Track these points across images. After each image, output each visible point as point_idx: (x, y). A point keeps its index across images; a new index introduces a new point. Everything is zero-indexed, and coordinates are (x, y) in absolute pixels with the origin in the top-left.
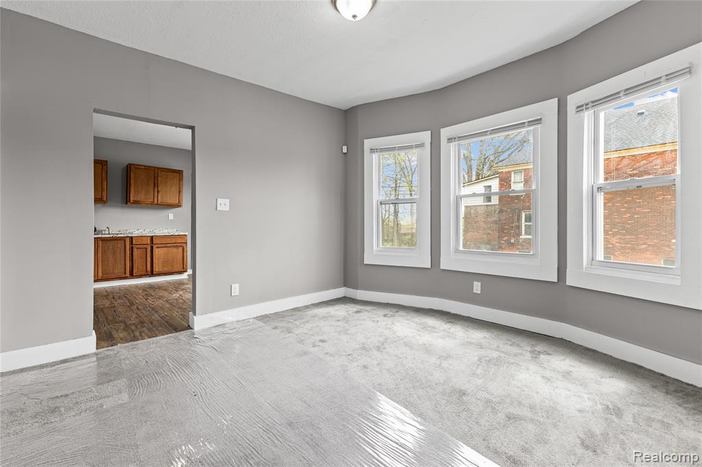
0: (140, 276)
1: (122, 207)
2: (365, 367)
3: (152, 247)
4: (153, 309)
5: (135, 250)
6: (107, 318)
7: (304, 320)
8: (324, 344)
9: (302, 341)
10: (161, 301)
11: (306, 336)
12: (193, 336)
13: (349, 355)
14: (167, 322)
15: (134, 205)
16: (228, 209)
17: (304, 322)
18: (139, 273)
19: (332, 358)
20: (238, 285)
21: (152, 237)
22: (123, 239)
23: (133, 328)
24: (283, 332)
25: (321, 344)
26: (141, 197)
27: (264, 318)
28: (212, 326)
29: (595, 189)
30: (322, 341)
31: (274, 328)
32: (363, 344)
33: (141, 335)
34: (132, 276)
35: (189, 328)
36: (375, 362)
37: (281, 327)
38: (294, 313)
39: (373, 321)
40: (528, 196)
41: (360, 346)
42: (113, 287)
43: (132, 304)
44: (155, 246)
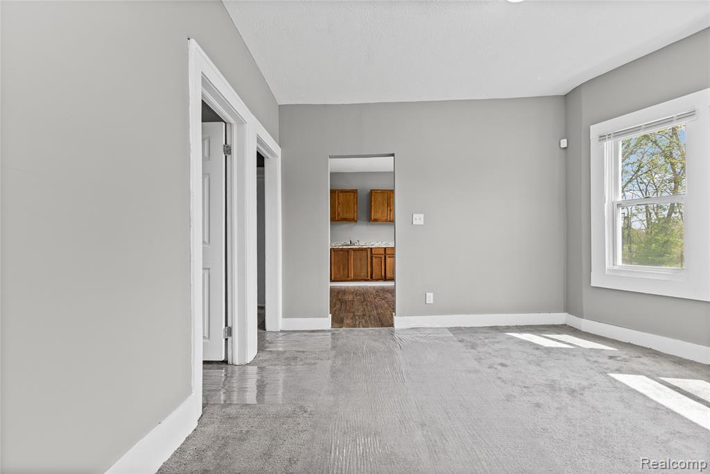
0: (377, 280)
1: (367, 225)
2: (538, 405)
3: (385, 257)
4: (376, 306)
5: (374, 258)
6: (346, 308)
7: (495, 340)
8: (504, 368)
9: (480, 359)
10: (383, 301)
11: (488, 355)
12: (392, 333)
13: (525, 387)
14: (379, 318)
15: (375, 223)
16: (422, 223)
17: (494, 343)
18: (377, 277)
19: (503, 384)
20: (432, 294)
21: (385, 248)
22: (365, 250)
23: (357, 318)
24: (466, 346)
25: (499, 367)
26: (378, 216)
27: (456, 330)
28: (408, 327)
30: (503, 365)
31: (460, 341)
32: (553, 381)
33: (359, 324)
34: (372, 279)
35: (392, 325)
36: (556, 405)
37: (467, 342)
38: (490, 331)
39: (588, 360)
41: (547, 383)
42: (360, 287)
43: (365, 301)
44: (387, 256)
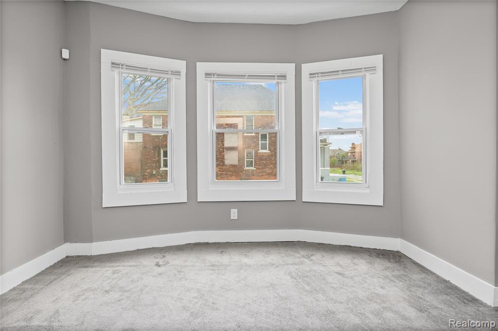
29: (318, 133)
40: (165, 137)
